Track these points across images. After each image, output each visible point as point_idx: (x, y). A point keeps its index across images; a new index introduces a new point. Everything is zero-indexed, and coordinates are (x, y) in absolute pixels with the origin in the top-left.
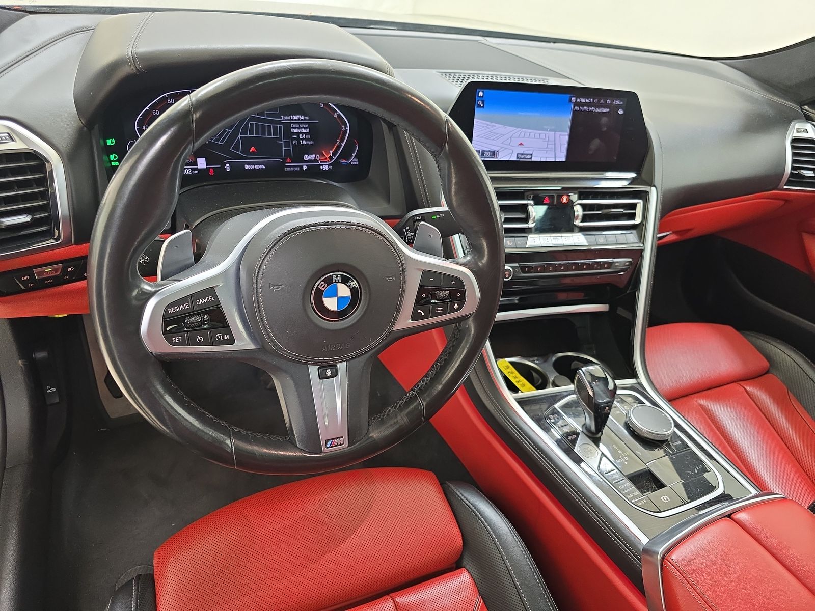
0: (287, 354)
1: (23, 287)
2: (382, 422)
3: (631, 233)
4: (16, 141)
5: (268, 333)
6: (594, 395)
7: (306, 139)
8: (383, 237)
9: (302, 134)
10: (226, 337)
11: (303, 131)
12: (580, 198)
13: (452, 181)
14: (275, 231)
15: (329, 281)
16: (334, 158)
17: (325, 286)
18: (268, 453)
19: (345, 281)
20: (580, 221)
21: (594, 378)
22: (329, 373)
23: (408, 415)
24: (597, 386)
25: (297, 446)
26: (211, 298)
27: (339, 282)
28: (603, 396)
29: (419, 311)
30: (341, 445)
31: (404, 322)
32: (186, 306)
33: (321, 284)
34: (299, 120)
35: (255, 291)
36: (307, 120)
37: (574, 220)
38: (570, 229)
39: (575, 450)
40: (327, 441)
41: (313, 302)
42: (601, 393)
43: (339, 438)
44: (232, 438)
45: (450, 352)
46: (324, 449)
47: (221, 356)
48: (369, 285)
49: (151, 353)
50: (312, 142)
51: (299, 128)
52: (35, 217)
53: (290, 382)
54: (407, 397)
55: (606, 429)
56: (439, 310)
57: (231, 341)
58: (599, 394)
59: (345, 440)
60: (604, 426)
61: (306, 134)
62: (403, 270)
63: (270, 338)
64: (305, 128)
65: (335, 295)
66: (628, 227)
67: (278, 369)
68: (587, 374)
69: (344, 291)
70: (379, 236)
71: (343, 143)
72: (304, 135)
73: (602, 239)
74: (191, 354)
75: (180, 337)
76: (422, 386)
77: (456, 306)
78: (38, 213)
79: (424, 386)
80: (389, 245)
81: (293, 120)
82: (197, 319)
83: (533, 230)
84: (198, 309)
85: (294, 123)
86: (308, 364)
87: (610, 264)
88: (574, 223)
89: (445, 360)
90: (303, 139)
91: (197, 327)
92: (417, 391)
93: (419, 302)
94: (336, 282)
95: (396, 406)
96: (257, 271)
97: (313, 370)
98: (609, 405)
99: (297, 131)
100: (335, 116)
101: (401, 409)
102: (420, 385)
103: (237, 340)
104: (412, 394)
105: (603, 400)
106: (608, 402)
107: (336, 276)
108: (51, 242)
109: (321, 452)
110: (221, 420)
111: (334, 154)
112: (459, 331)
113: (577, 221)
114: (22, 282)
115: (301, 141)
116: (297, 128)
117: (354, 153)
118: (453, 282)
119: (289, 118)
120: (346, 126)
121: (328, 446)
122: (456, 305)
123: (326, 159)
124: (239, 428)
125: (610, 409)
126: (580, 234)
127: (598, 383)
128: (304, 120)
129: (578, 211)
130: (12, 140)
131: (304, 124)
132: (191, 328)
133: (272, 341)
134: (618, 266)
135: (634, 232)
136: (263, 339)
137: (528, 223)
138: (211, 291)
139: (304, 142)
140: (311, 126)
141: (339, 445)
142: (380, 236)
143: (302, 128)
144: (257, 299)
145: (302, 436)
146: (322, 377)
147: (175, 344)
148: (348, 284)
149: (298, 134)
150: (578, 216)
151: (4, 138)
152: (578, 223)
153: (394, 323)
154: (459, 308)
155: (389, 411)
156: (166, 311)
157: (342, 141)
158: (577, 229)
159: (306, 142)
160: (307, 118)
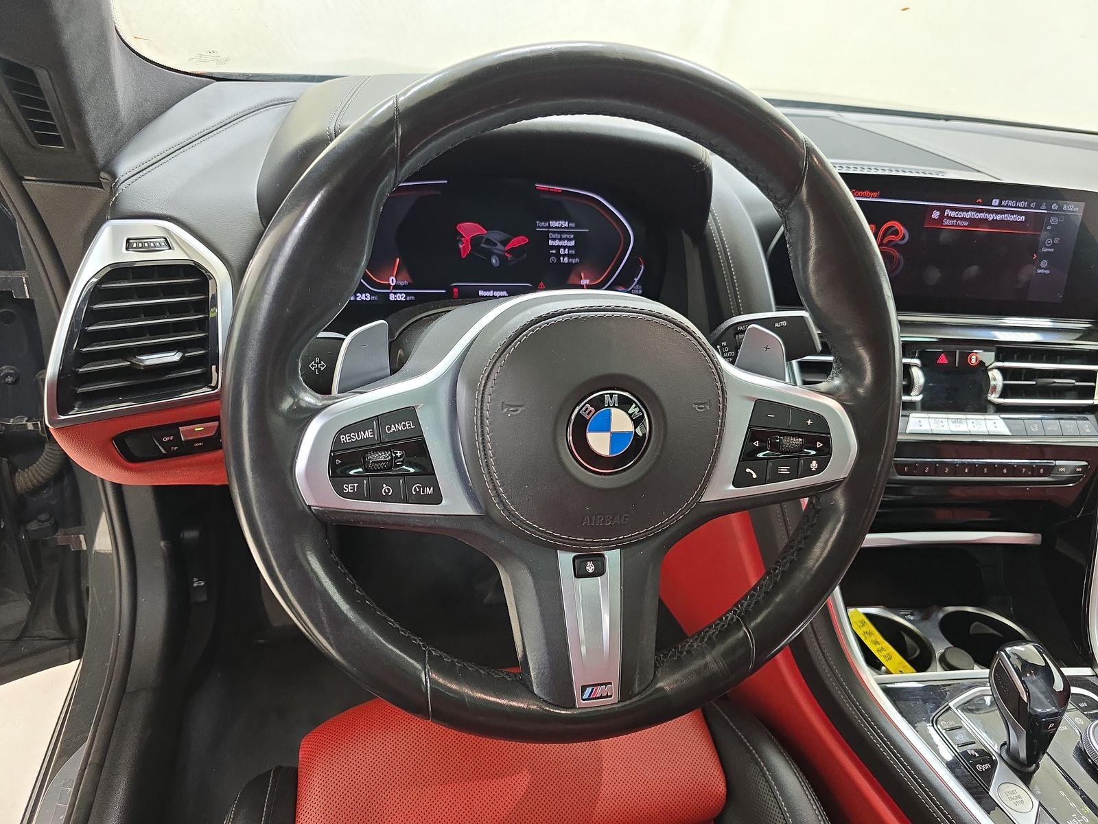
0: (525, 526)
1: (164, 451)
2: (679, 664)
3: (1087, 419)
4: (174, 249)
5: (495, 488)
6: (1028, 697)
7: (569, 256)
8: (692, 335)
9: (565, 247)
10: (429, 491)
11: (565, 243)
12: (997, 359)
13: (809, 248)
14: (514, 319)
15: (599, 404)
16: (608, 283)
17: (591, 411)
18: (484, 700)
19: (624, 404)
20: (998, 396)
21: (1026, 667)
22: (590, 568)
23: (725, 655)
24: (1033, 682)
25: (533, 692)
26: (409, 425)
27: (614, 406)
28: (1046, 702)
29: (748, 470)
30: (607, 696)
31: (722, 488)
32: (368, 434)
33: (584, 409)
34: (561, 228)
35: (479, 415)
36: (573, 228)
37: (987, 394)
38: (982, 406)
39: (991, 793)
40: (584, 688)
41: (571, 438)
42: (1040, 696)
43: (606, 684)
44: (428, 666)
45: (801, 548)
46: (580, 703)
47: (418, 522)
48: (664, 415)
49: (309, 507)
50: (577, 260)
51: (560, 239)
52: (186, 355)
53: (527, 579)
54: (722, 624)
55: (1044, 761)
56: (784, 470)
57: (436, 499)
58: (1039, 698)
59: (614, 690)
60: (1043, 754)
61: (570, 248)
62: (723, 394)
63: (499, 495)
64: (569, 240)
65: (607, 428)
66: (1080, 410)
67: (507, 553)
68: (1013, 658)
69: (621, 421)
70: (683, 333)
72: (567, 250)
73: (1036, 426)
74: (371, 514)
75: (356, 485)
76: (749, 605)
77: (814, 465)
78: (192, 350)
79: (752, 605)
80: (701, 348)
81: (552, 227)
82: (384, 456)
83: (919, 406)
84: (387, 440)
85: (554, 232)
86: (556, 548)
87: (1049, 470)
88: (989, 398)
89: (792, 561)
90: (564, 256)
91: (384, 470)
92: (740, 613)
93: (748, 455)
94: (609, 406)
95: (703, 638)
96: (483, 382)
97: (565, 559)
98: (1056, 719)
99: (557, 243)
100: (614, 222)
101: (712, 644)
102: (746, 603)
103: (446, 497)
104: (732, 619)
105: (1044, 708)
106: (1055, 714)
107: (611, 395)
108: (205, 391)
109: (574, 707)
110: (412, 633)
112: (818, 512)
113: (993, 396)
114: (162, 443)
115: (562, 258)
116: (558, 239)
117: (637, 277)
118: (809, 422)
119: (547, 224)
120: (629, 238)
121: (586, 696)
122: (814, 462)
123: (596, 284)
124: (440, 650)
125: (1057, 726)
126: (996, 417)
127: (1035, 678)
128: (568, 227)
129: (996, 378)
130: (169, 246)
131: (568, 234)
132: (375, 471)
133: (501, 501)
134: (1062, 473)
135: (1091, 417)
136: (487, 498)
137: (910, 396)
138: (409, 413)
139: (566, 260)
140: (577, 237)
141: (604, 697)
142: (687, 334)
143: (564, 239)
144: (482, 427)
145: (543, 674)
146: (580, 573)
147: (347, 496)
148: (630, 412)
149: (558, 248)
150: (995, 387)
151: (158, 244)
152: (994, 397)
153: (704, 488)
154: (819, 470)
155: (691, 646)
156: (337, 440)
158: (991, 408)
159: (568, 259)
160: (573, 225)
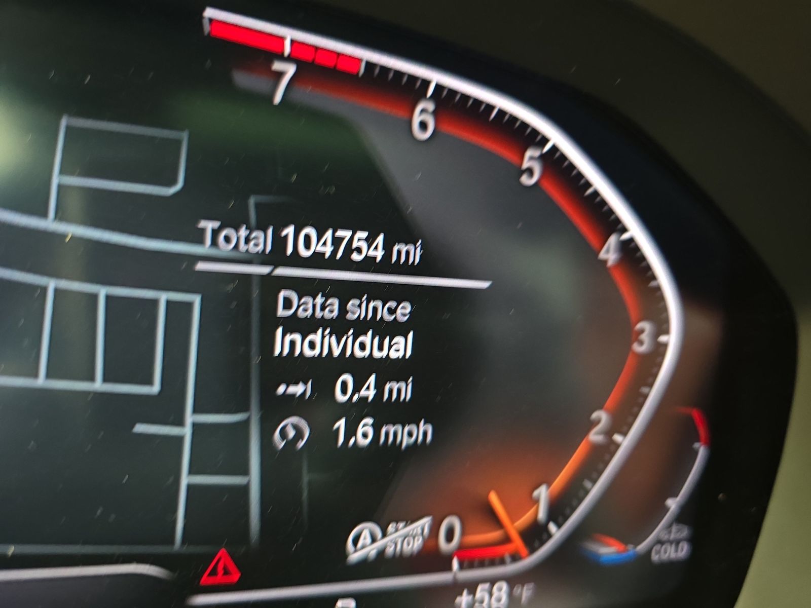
16: (557, 533)
34: (346, 264)
51: (339, 327)
71: (625, 434)
81: (296, 260)
85: (306, 288)
100: (610, 253)
111: (558, 512)
117: (675, 495)
120: (662, 327)
123: (507, 540)
143: (360, 327)
157: (621, 424)
159: (377, 428)
160: (413, 253)
